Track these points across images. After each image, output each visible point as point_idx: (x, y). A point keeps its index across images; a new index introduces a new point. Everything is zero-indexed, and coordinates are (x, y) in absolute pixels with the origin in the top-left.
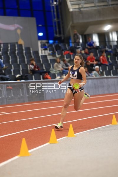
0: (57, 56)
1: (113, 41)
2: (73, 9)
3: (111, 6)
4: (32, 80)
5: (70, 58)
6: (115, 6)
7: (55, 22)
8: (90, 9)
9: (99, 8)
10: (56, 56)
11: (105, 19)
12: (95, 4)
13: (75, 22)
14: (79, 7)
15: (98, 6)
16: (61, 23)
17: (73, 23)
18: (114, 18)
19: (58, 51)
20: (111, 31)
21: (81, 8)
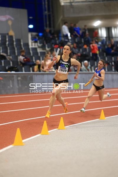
1: (102, 37)
2: (64, 3)
4: (22, 71)
6: (105, 2)
7: (46, 15)
8: (81, 4)
10: (45, 49)
14: (70, 1)
16: (51, 16)
17: (64, 17)
18: (104, 14)
20: (101, 27)
21: (72, 2)
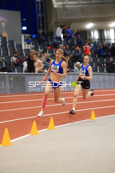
0: (40, 50)
1: (94, 39)
2: (57, 5)
3: (94, 5)
4: (15, 72)
5: (52, 53)
6: (98, 5)
7: (39, 18)
8: (74, 6)
9: (82, 6)
10: (38, 51)
11: (88, 17)
12: (79, 2)
13: (59, 18)
14: (63, 3)
15: (82, 4)
16: (45, 18)
17: (56, 19)
18: (96, 16)
19: (41, 45)
20: (93, 29)
21: (65, 5)
